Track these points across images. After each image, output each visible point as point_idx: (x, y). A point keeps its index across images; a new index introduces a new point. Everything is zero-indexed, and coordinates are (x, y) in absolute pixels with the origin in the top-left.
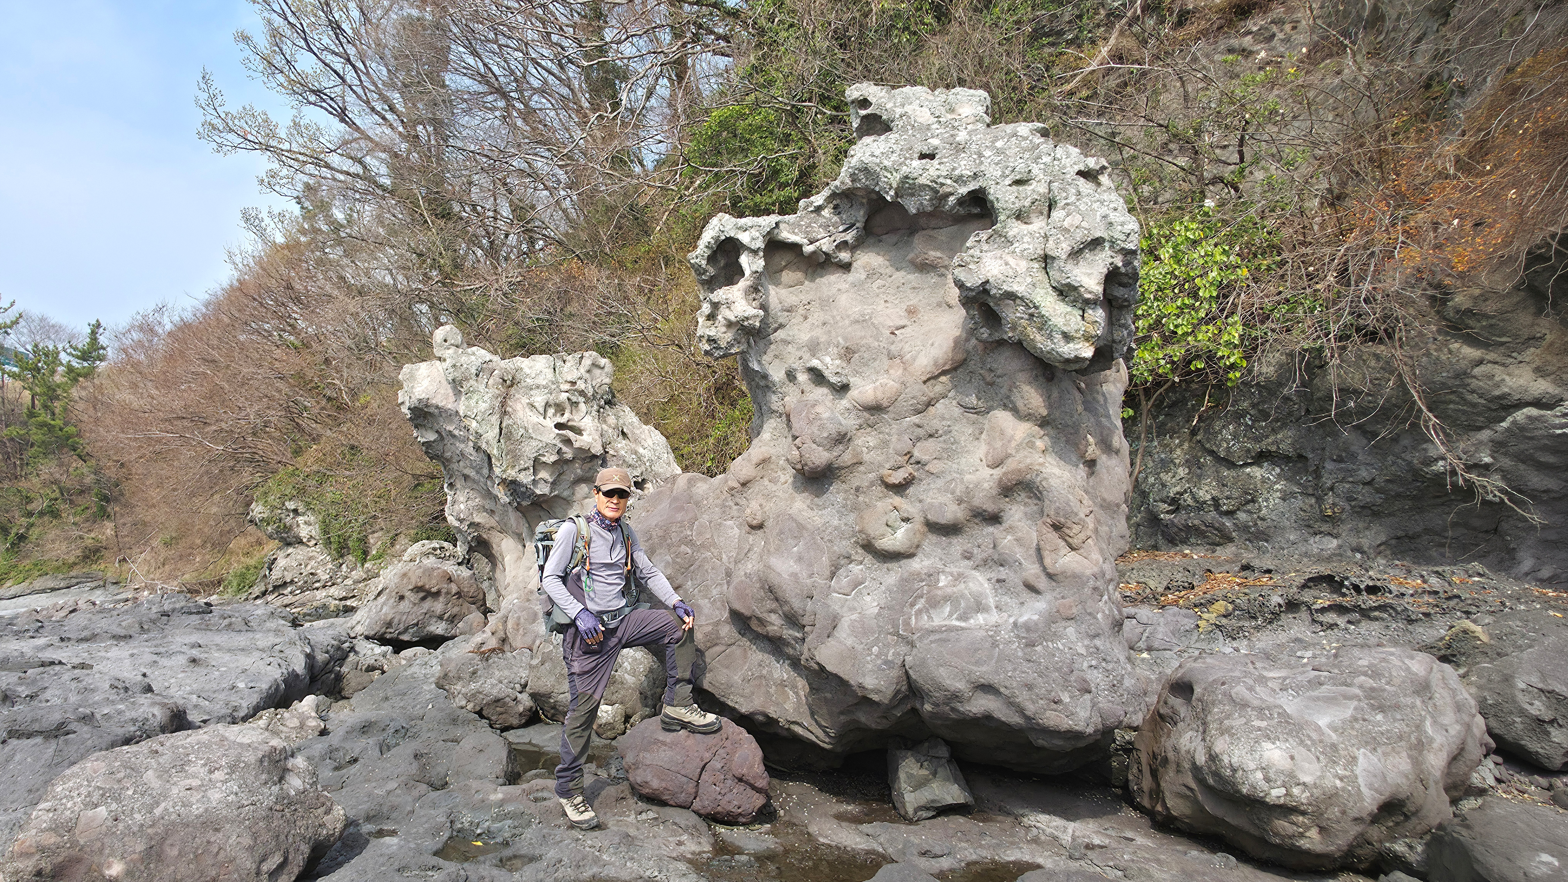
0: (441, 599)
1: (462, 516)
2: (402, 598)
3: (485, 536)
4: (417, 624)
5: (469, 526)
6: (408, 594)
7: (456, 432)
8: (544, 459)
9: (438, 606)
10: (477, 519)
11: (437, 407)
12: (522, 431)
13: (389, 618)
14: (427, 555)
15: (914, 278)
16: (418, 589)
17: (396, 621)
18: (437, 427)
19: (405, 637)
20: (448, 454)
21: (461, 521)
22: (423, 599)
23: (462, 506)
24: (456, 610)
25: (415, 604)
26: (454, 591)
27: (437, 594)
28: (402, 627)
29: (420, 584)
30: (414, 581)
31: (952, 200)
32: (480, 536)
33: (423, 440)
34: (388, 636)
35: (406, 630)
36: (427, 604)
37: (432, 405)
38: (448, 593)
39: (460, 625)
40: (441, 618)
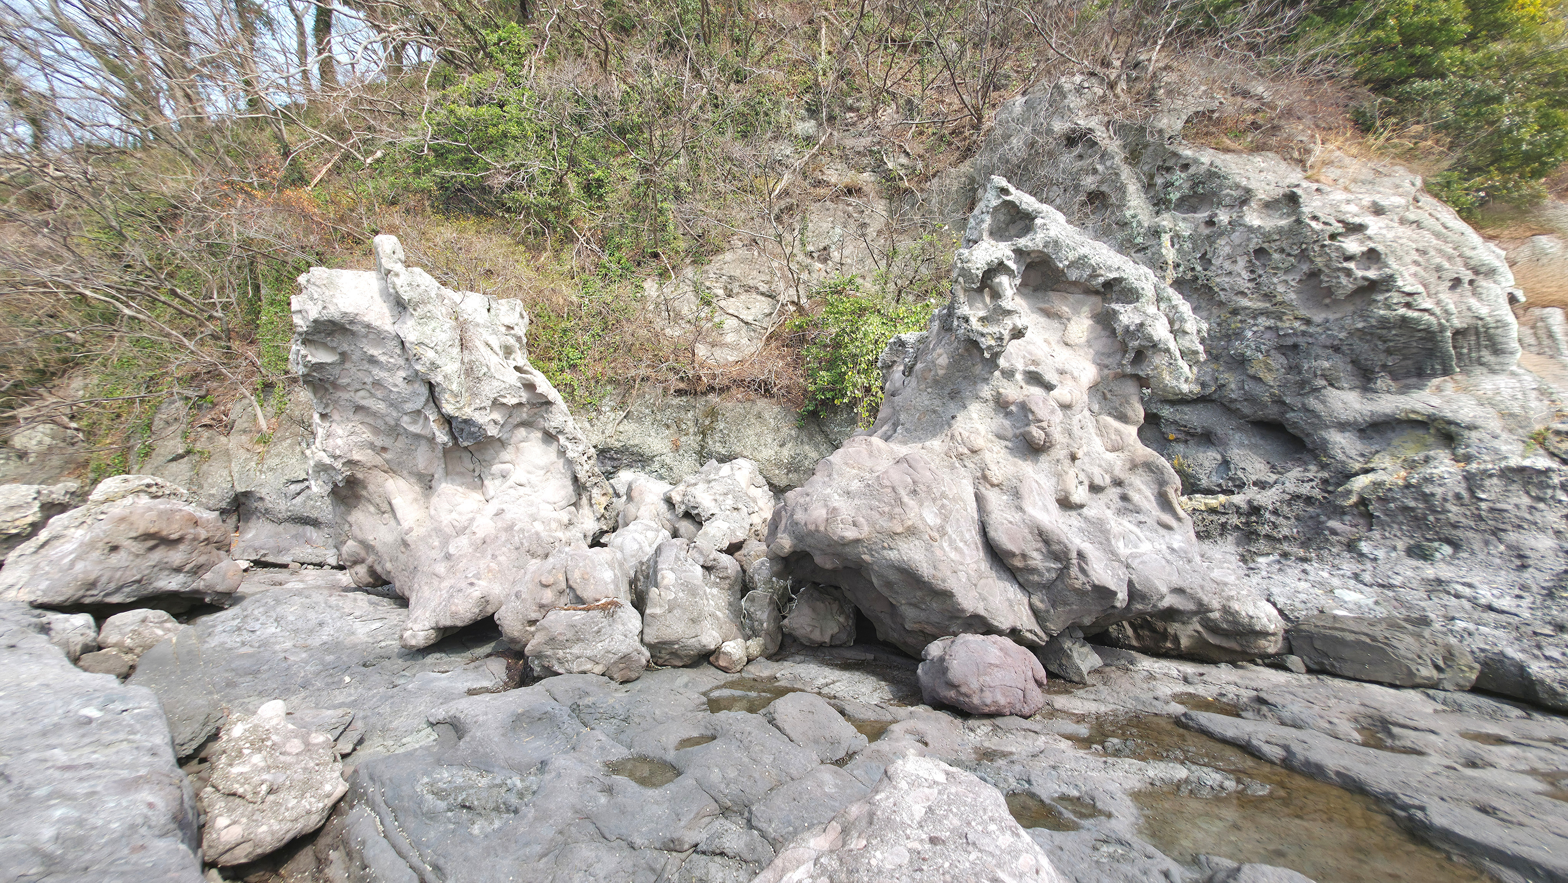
0: (182, 547)
1: (338, 452)
2: (114, 548)
3: (360, 476)
4: (139, 581)
5: (344, 464)
6: (127, 543)
7: (383, 359)
8: (504, 401)
9: (176, 556)
10: (356, 457)
11: (368, 326)
12: (485, 369)
13: (92, 577)
14: (137, 492)
15: (1043, 320)
16: (147, 536)
17: (104, 579)
18: (345, 347)
19: (115, 599)
20: (344, 381)
21: (335, 457)
22: (152, 549)
23: (339, 442)
24: (202, 559)
25: (137, 556)
26: (203, 537)
27: (180, 540)
28: (113, 586)
29: (152, 531)
30: (142, 527)
31: (1101, 280)
32: (353, 475)
33: (314, 361)
34: (87, 601)
35: (118, 589)
36: (157, 556)
37: (361, 323)
38: (194, 539)
39: (208, 576)
40: (178, 570)
